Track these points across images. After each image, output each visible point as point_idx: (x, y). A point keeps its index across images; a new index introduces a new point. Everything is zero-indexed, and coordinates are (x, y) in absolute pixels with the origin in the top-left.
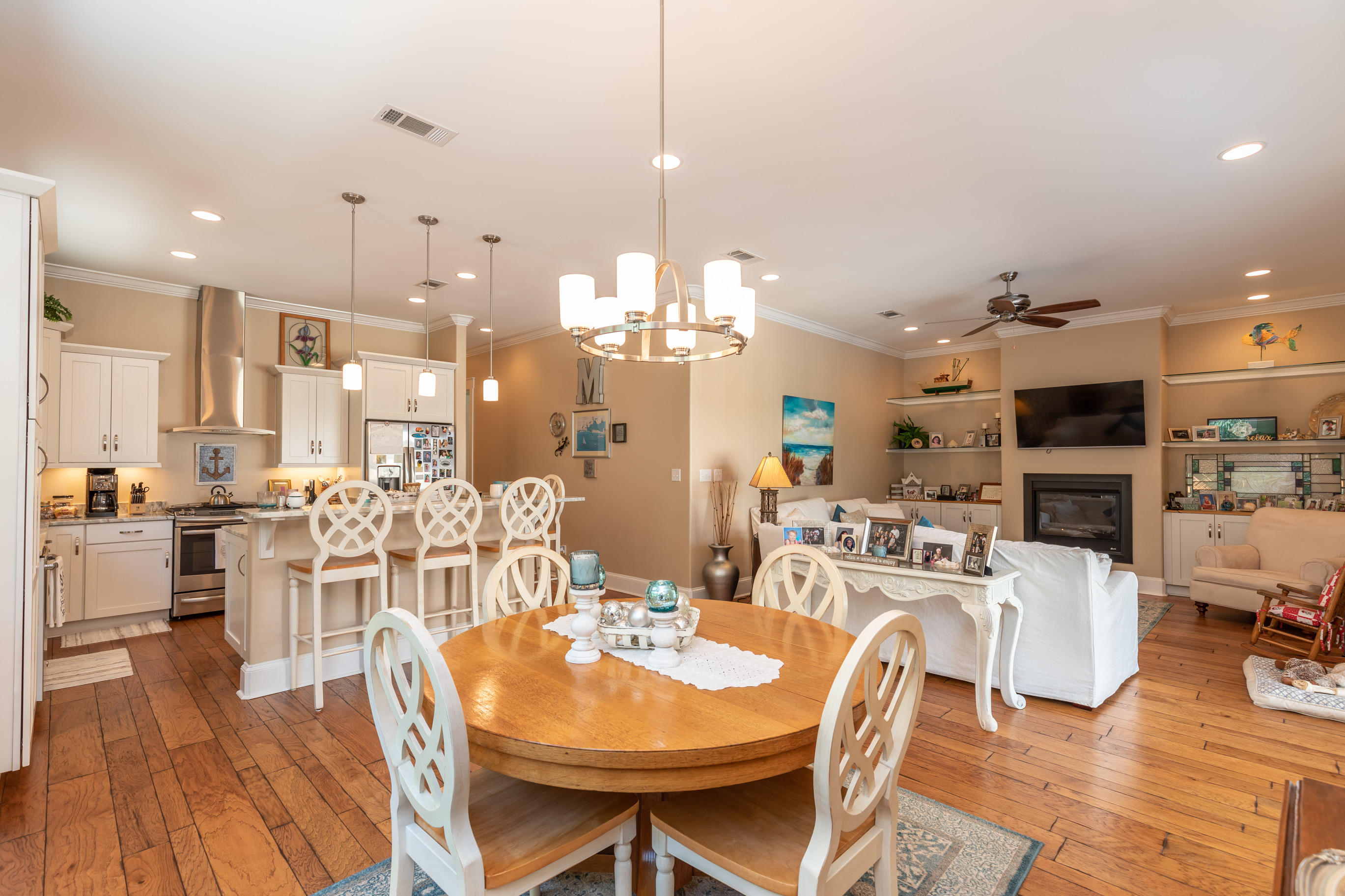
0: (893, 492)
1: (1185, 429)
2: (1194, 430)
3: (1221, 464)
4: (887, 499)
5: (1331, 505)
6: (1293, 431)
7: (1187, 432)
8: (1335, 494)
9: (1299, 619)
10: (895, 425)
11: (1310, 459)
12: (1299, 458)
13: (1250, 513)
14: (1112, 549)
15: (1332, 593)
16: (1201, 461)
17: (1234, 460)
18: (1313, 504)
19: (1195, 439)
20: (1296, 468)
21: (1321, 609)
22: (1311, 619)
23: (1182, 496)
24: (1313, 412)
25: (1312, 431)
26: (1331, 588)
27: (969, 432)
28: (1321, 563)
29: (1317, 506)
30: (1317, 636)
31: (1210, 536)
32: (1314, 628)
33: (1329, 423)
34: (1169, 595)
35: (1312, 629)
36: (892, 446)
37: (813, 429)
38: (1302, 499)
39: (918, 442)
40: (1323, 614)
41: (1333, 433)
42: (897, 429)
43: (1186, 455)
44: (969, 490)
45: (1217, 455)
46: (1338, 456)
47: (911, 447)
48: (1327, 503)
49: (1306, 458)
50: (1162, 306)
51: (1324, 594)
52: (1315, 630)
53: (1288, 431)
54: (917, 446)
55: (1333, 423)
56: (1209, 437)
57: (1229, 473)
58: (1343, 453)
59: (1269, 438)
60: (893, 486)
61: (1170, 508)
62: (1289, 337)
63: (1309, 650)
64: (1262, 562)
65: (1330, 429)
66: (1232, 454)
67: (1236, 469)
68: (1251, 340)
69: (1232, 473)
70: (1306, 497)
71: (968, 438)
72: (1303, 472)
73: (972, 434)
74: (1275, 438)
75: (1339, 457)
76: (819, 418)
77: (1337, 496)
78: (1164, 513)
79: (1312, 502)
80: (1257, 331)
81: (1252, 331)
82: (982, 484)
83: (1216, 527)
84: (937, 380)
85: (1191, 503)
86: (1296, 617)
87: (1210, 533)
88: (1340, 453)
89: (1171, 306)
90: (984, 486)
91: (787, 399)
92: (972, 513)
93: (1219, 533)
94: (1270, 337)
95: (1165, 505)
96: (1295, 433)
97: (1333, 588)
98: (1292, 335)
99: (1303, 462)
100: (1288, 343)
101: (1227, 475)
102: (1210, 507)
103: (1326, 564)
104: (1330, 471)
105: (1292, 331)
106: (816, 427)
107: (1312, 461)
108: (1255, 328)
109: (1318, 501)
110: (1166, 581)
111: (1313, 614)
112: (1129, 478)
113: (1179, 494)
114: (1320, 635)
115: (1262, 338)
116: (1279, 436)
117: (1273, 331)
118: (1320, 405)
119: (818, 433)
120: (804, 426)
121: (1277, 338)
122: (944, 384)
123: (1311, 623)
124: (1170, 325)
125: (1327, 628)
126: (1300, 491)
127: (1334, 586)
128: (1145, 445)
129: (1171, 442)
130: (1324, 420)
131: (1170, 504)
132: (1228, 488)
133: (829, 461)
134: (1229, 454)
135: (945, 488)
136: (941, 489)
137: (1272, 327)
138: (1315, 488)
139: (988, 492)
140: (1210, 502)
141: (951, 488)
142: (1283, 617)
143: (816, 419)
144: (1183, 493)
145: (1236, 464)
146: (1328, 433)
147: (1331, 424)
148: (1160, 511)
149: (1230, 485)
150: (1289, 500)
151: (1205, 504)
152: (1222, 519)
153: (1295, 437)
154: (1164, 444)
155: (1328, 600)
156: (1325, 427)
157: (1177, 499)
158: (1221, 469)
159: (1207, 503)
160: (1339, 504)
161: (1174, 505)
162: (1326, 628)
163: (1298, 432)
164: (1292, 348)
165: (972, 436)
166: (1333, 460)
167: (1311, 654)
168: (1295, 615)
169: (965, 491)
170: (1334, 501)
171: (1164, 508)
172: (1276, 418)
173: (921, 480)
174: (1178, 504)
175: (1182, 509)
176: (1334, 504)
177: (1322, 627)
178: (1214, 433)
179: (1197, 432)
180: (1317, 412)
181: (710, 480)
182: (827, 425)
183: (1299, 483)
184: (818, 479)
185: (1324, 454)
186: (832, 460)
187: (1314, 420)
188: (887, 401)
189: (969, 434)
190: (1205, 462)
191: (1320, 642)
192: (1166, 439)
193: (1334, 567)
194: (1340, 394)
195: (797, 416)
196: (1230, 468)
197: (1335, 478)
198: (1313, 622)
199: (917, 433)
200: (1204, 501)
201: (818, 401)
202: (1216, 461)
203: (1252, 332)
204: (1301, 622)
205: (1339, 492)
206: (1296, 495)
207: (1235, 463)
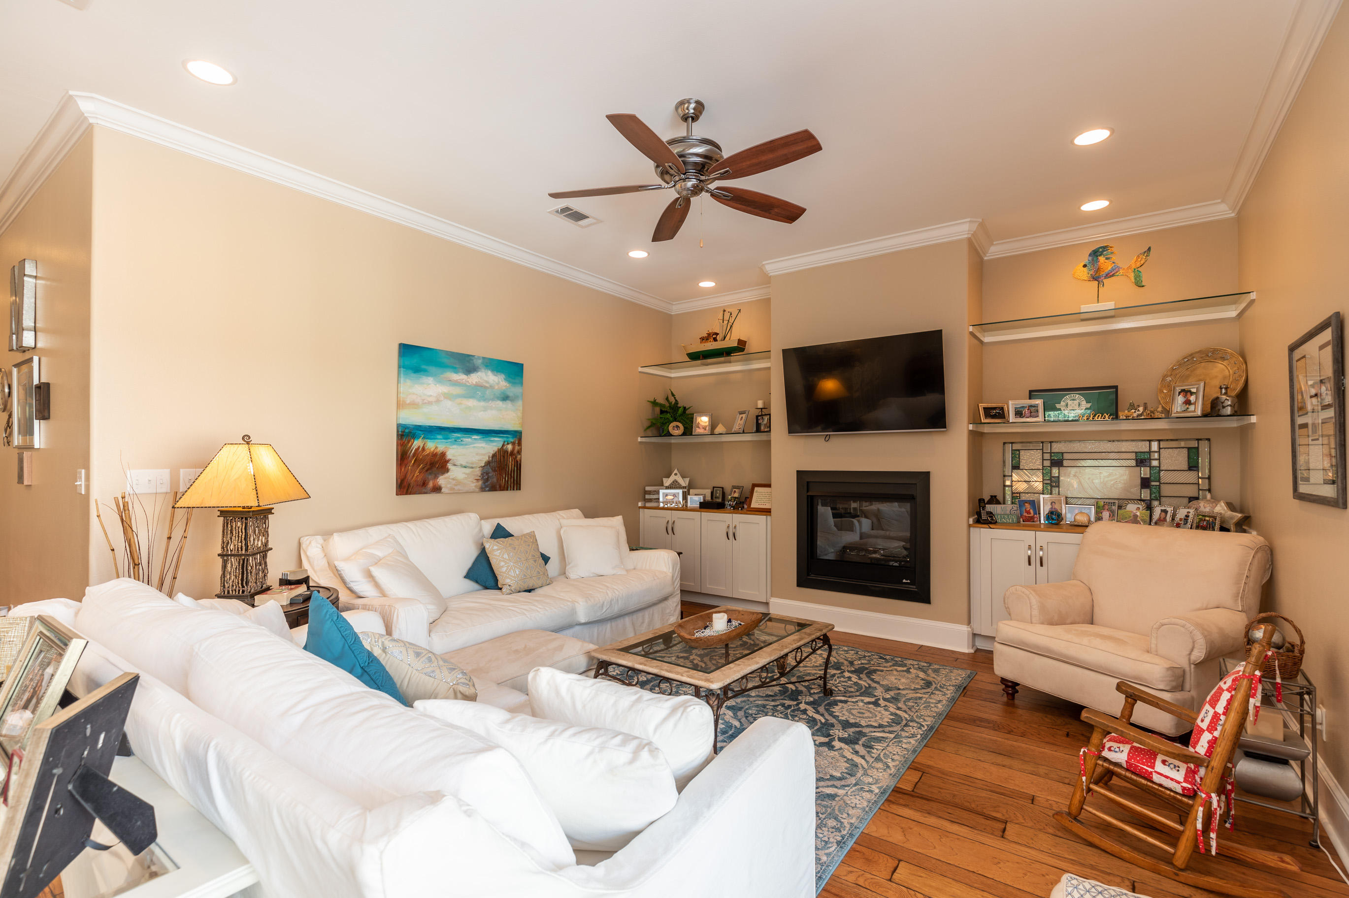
0: (647, 497)
1: (1000, 405)
2: (1011, 407)
3: (1047, 456)
4: (640, 507)
5: (1187, 516)
6: (1139, 406)
7: (1002, 409)
8: (1191, 499)
9: (1156, 778)
10: (654, 403)
11: (1160, 448)
12: (1143, 447)
13: (1080, 529)
14: (904, 581)
15: (1219, 728)
16: (1022, 453)
17: (1064, 450)
18: (1163, 514)
19: (1012, 418)
20: (1142, 461)
21: (1198, 761)
22: (1179, 782)
23: (998, 503)
24: (1163, 379)
25: (1162, 406)
26: (1216, 716)
27: (741, 413)
28: (1183, 626)
29: (1169, 518)
30: (1190, 820)
31: (1030, 564)
32: (1184, 799)
33: (1186, 392)
34: (977, 650)
35: (1181, 801)
36: (649, 433)
37: (471, 403)
38: (1149, 508)
39: (677, 427)
40: (1202, 771)
41: (1192, 408)
42: (658, 409)
43: (1004, 443)
44: (741, 493)
45: (1042, 442)
46: (1194, 444)
47: (669, 435)
48: (1182, 513)
49: (1155, 446)
50: (968, 220)
51: (1204, 726)
52: (1188, 804)
53: (1133, 406)
54: (676, 432)
55: (1192, 393)
56: (1031, 416)
57: (1057, 468)
58: (1201, 440)
59: (1107, 416)
60: (648, 488)
61: (979, 521)
62: (1133, 266)
63: (1174, 845)
64: (1096, 609)
65: (1188, 402)
66: (1060, 442)
67: (1065, 463)
68: (1084, 273)
69: (1061, 468)
70: (1155, 503)
71: (739, 421)
72: (1150, 467)
73: (744, 416)
74: (1116, 416)
75: (1197, 446)
76: (487, 385)
77: (1195, 502)
78: (971, 529)
79: (1162, 511)
80: (1093, 260)
81: (1086, 259)
82: (755, 486)
83: (1038, 548)
84: (703, 339)
85: (1008, 512)
86: (1151, 773)
87: (1029, 558)
88: (1198, 440)
89: (980, 220)
90: (756, 489)
91: (406, 349)
92: (737, 527)
93: (1041, 559)
94: (1110, 268)
95: (973, 516)
96: (1141, 409)
97: (1222, 718)
98: (1138, 264)
99: (1150, 452)
100: (1132, 275)
101: (1055, 472)
102: (1031, 519)
103: (1192, 628)
104: (1186, 467)
105: (1138, 257)
106: (479, 400)
107: (1161, 450)
108: (1090, 255)
109: (1170, 510)
110: (973, 630)
111: (1183, 767)
112: (926, 476)
113: (994, 500)
114: (1196, 819)
115: (1098, 270)
116: (1120, 414)
117: (1114, 258)
118: (1173, 369)
119: (485, 409)
120: (448, 397)
121: (1119, 268)
122: (711, 346)
123: (1180, 790)
124: (985, 258)
125: (1211, 803)
126: (1145, 494)
127: (1224, 714)
128: (945, 428)
129: (981, 423)
130: (1178, 389)
131: (979, 514)
132: (1055, 490)
133: (512, 453)
134: (1055, 442)
135: (716, 491)
136: (712, 493)
137: (1112, 253)
138: (1166, 490)
139: (759, 499)
140: (1032, 511)
141: (725, 491)
142: (1127, 770)
143: (479, 386)
144: (1000, 498)
145: (1066, 456)
146: (1185, 407)
147: (1189, 394)
148: (965, 526)
149: (1058, 487)
150: (1131, 508)
151: (1025, 514)
152: (1045, 537)
153: (1141, 415)
154: (971, 427)
155: (1213, 743)
156: (1180, 399)
157: (989, 508)
158: (1047, 463)
159: (1028, 512)
160: (1198, 515)
161: (984, 517)
162: (1208, 804)
163: (1145, 408)
164: (1139, 284)
165: (743, 418)
166: (1189, 449)
167: (1179, 853)
168: (1150, 770)
169: (736, 495)
170: (1192, 511)
171: (971, 521)
172: (1116, 387)
173: (687, 480)
174: (990, 514)
175: (996, 523)
176: (1191, 516)
177: (1199, 801)
178: (1037, 411)
179: (1016, 408)
180: (1169, 379)
181: (166, 488)
182: (505, 398)
183: (1145, 483)
184: (484, 483)
185: (1176, 440)
186: (519, 452)
187: (1165, 391)
188: (640, 369)
189: (741, 416)
190: (1028, 453)
191: (1197, 835)
192: (975, 419)
193: (1203, 634)
194: (1200, 352)
195: (432, 379)
196: (1058, 463)
197: (1191, 476)
198: (1184, 789)
199: (681, 415)
200: (1024, 509)
201: (484, 358)
202: (1041, 451)
203: (1086, 261)
204: (1161, 785)
205: (1196, 495)
206: (1141, 500)
207: (1065, 454)
